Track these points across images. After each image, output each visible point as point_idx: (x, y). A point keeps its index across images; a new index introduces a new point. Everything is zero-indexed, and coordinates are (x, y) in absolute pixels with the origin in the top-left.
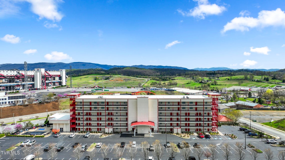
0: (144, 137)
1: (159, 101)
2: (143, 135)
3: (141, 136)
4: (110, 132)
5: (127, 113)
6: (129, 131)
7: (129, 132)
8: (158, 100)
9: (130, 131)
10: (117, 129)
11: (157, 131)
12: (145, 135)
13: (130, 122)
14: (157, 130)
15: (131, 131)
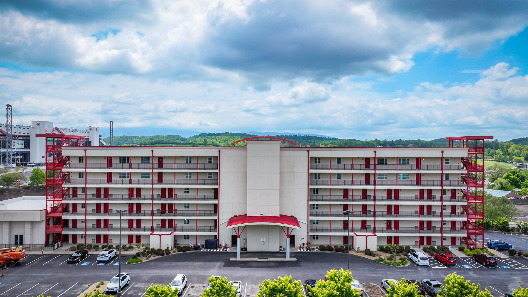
1: (311, 155)
4: (164, 247)
5: (216, 190)
6: (223, 244)
7: (221, 247)
8: (308, 152)
10: (186, 237)
13: (224, 217)
15: (228, 244)
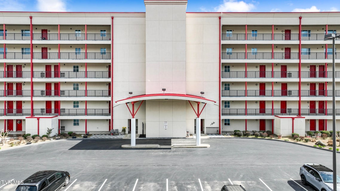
0: (170, 149)
1: (222, 23)
2: (165, 142)
3: (159, 146)
4: (43, 132)
6: (117, 130)
7: (116, 133)
8: (220, 18)
9: (120, 130)
11: (215, 130)
12: (172, 140)
13: (119, 98)
14: (216, 125)
15: (124, 130)
